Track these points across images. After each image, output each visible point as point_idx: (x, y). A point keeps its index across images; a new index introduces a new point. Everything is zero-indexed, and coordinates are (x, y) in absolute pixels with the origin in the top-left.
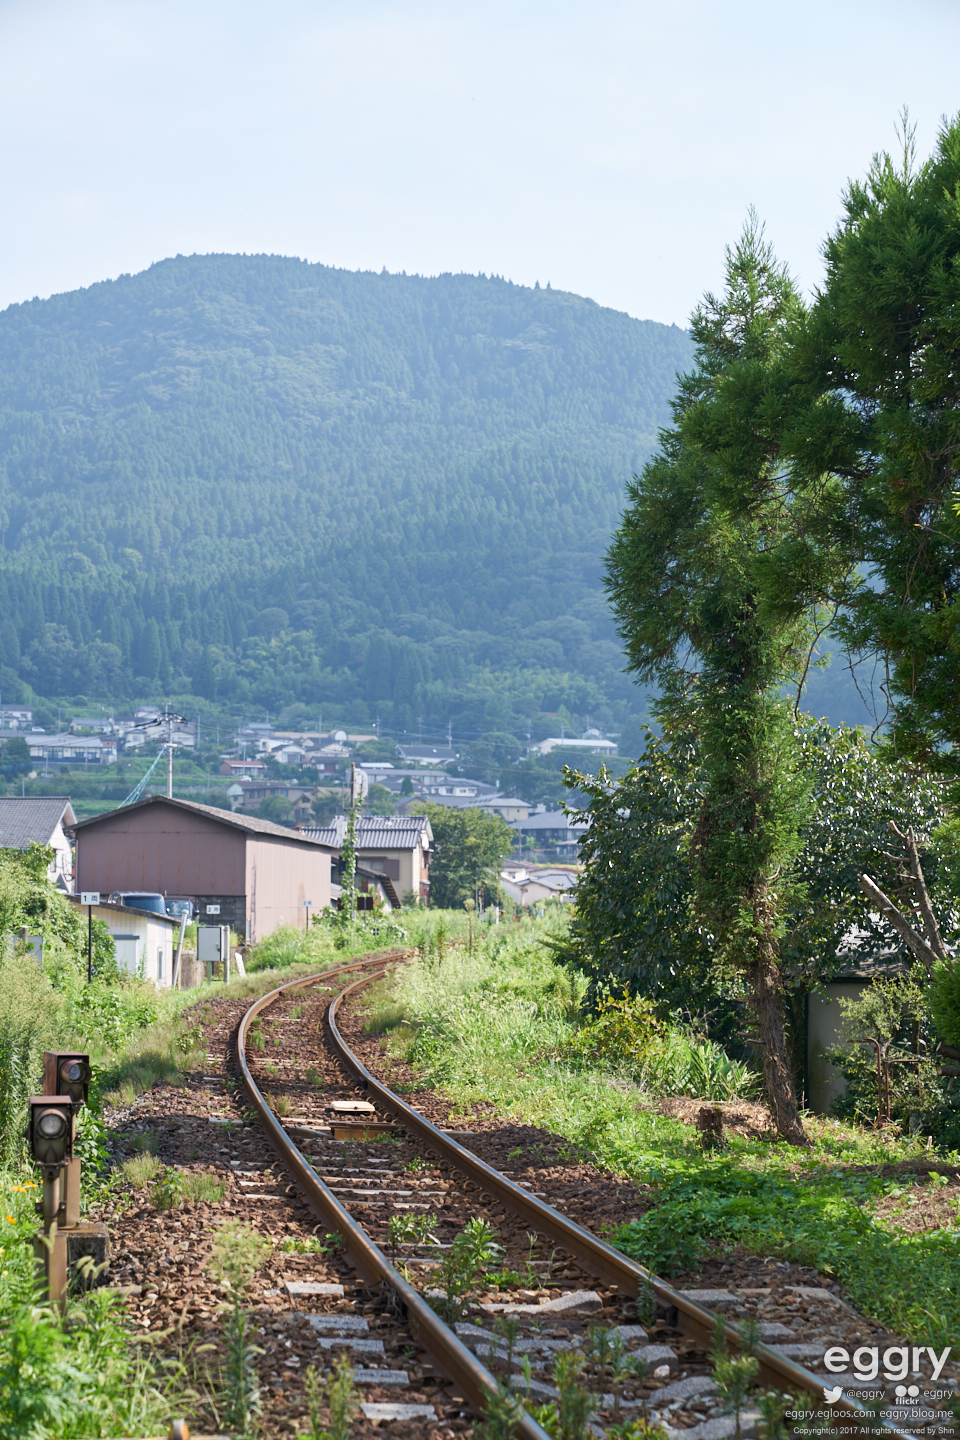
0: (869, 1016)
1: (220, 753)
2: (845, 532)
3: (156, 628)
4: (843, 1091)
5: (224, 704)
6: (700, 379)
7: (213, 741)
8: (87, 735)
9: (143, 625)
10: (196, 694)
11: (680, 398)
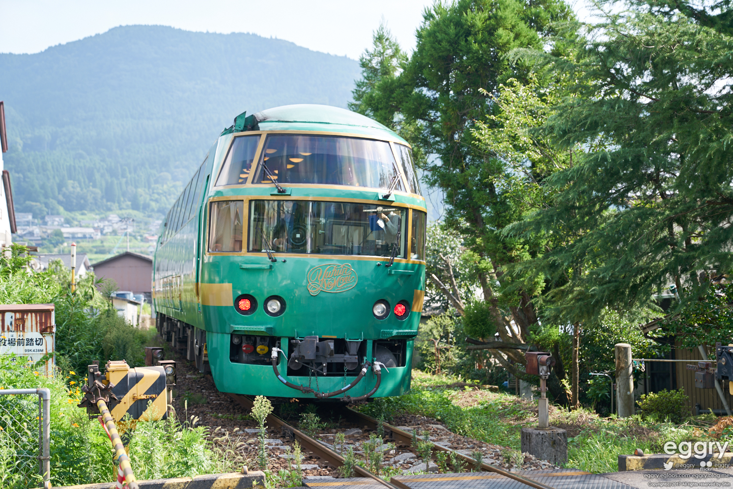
0: (431, 331)
1: (144, 233)
2: (426, 142)
3: (116, 182)
4: (419, 361)
5: (145, 213)
6: (363, 83)
7: (140, 229)
8: (87, 227)
9: (110, 181)
10: (133, 209)
11: (356, 90)
